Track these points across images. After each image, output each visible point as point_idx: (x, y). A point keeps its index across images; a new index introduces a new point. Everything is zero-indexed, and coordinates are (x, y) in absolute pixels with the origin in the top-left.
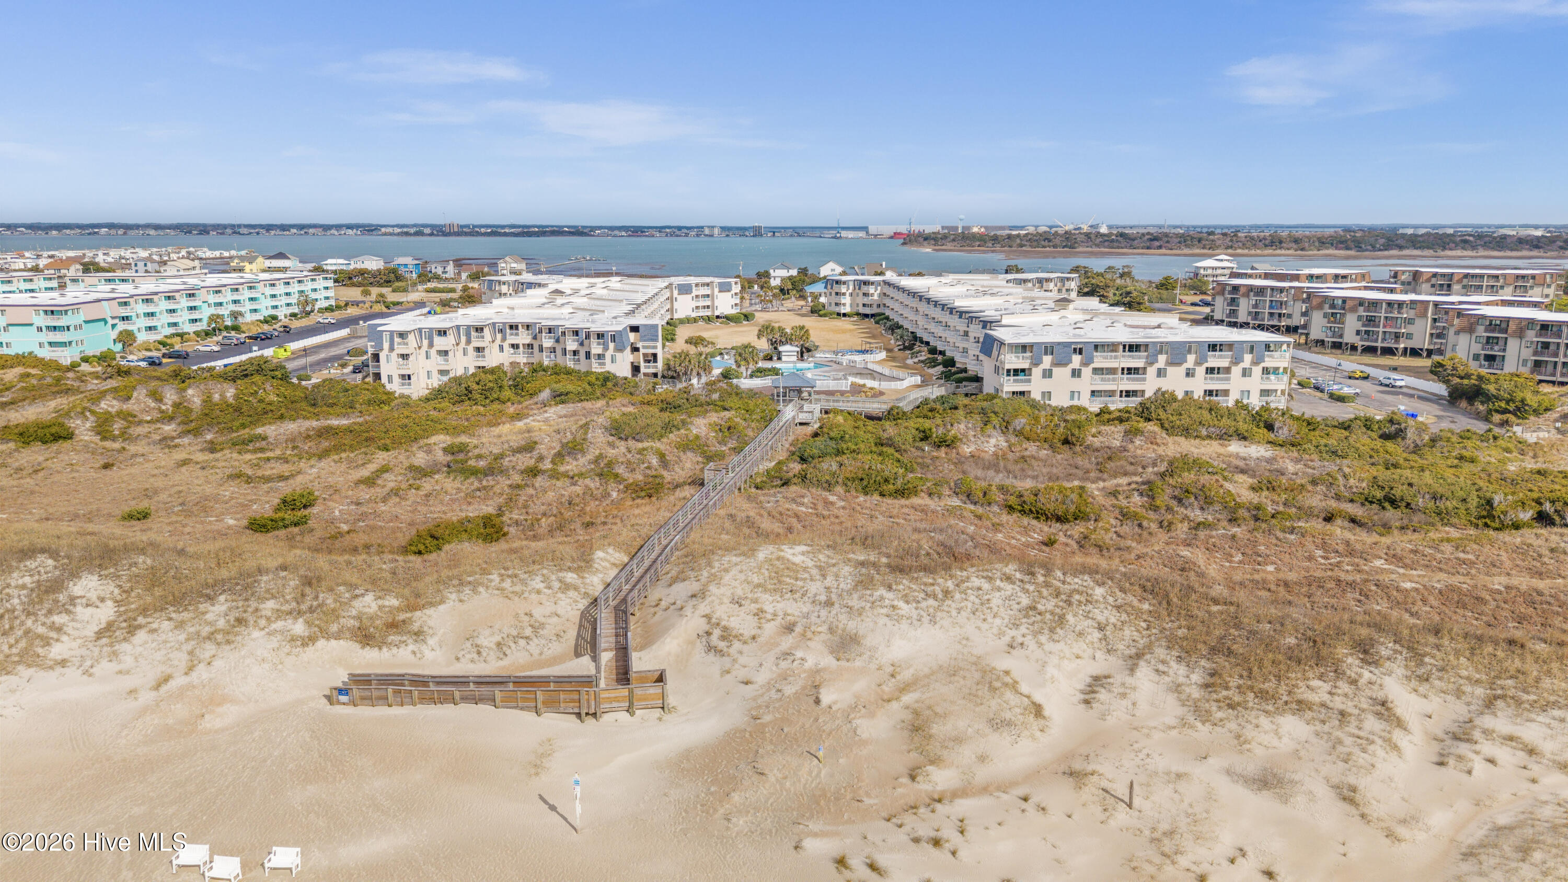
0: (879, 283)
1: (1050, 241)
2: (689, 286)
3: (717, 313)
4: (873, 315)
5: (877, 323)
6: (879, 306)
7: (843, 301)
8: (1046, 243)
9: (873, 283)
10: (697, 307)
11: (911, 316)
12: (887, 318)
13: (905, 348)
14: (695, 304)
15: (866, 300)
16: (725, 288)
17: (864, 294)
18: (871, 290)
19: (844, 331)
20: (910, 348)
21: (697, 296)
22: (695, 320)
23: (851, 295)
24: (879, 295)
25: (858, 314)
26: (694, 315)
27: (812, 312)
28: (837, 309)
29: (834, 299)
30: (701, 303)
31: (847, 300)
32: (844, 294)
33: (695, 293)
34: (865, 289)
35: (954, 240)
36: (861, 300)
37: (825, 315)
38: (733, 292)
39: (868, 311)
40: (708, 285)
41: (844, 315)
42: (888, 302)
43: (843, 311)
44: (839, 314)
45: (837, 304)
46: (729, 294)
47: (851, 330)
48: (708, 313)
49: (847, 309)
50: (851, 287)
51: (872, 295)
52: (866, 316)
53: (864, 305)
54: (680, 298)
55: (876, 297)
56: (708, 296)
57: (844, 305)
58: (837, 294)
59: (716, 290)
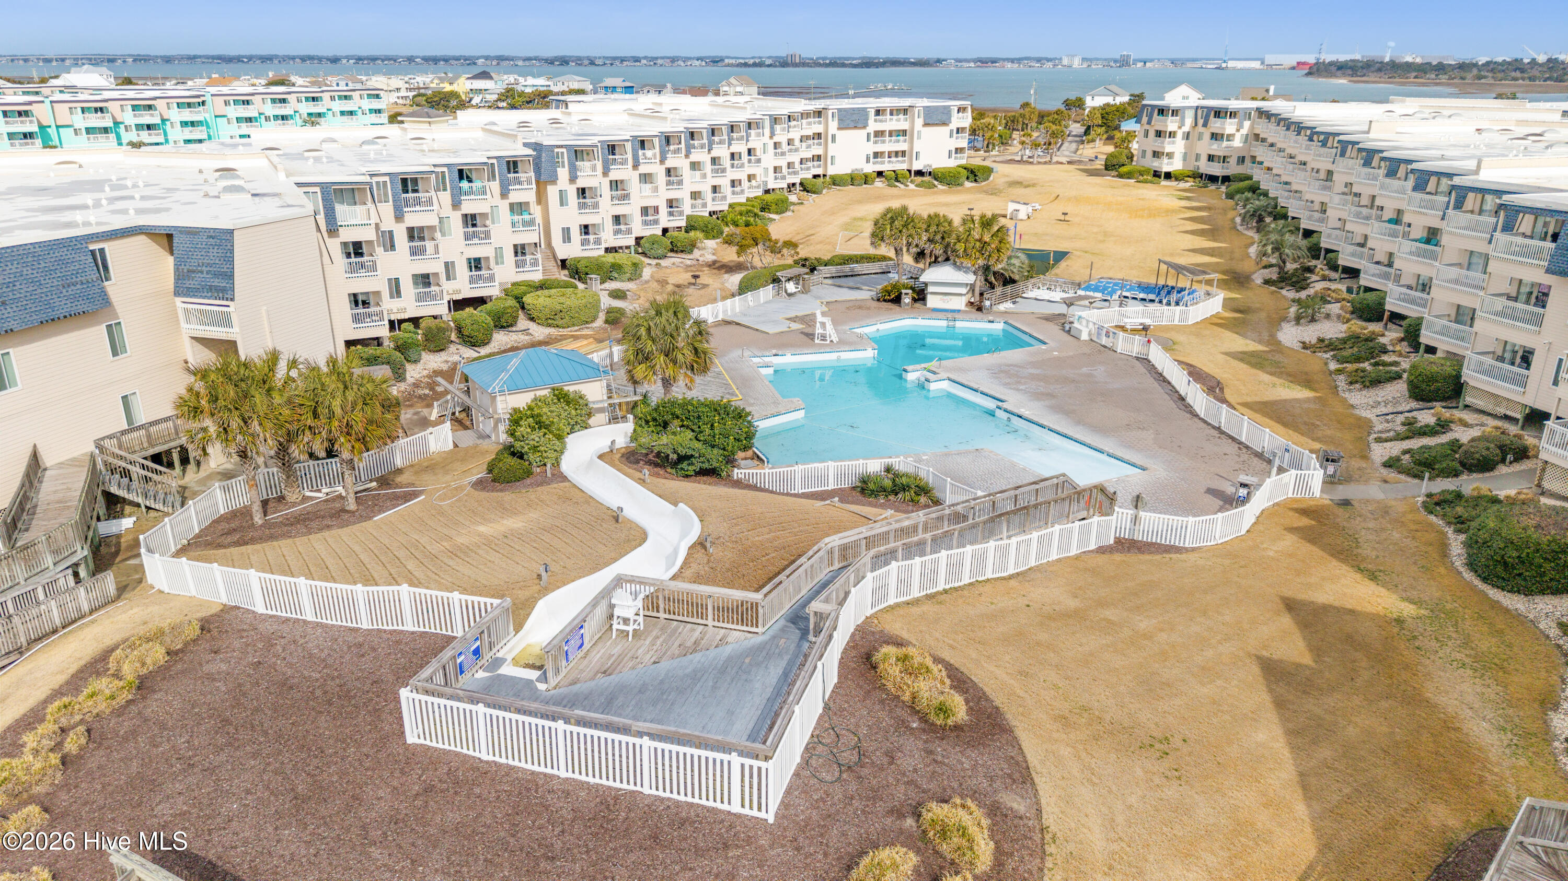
0: (1247, 115)
1: (1522, 71)
2: (863, 112)
3: (917, 166)
4: (1226, 179)
5: (1230, 196)
6: (1242, 160)
7: (1168, 149)
8: (1518, 74)
9: (1233, 114)
10: (876, 155)
11: (1314, 192)
12: (1254, 189)
13: (1285, 279)
14: (872, 148)
15: (1217, 148)
16: (936, 118)
17: (1215, 136)
18: (1229, 127)
19: (1153, 213)
20: (1298, 281)
21: (879, 134)
22: (866, 179)
23: (1187, 136)
24: (1246, 139)
25: (1196, 175)
26: (870, 168)
27: (1108, 167)
28: (1155, 164)
29: (1153, 143)
30: (888, 146)
31: (1177, 147)
32: (1172, 135)
33: (873, 125)
34: (1216, 125)
35: (1380, 70)
36: (1206, 147)
37: (1129, 175)
38: (954, 125)
39: (1216, 170)
40: (905, 111)
41: (1168, 176)
42: (1261, 152)
43: (1166, 168)
44: (1156, 174)
45: (1156, 154)
46: (945, 130)
47: (1169, 212)
48: (900, 165)
49: (1175, 165)
50: (1189, 121)
51: (1230, 137)
52: (1213, 179)
53: (1211, 158)
54: (842, 135)
55: (1237, 142)
56: (904, 132)
57: (1170, 155)
58: (1159, 134)
59: (919, 122)
